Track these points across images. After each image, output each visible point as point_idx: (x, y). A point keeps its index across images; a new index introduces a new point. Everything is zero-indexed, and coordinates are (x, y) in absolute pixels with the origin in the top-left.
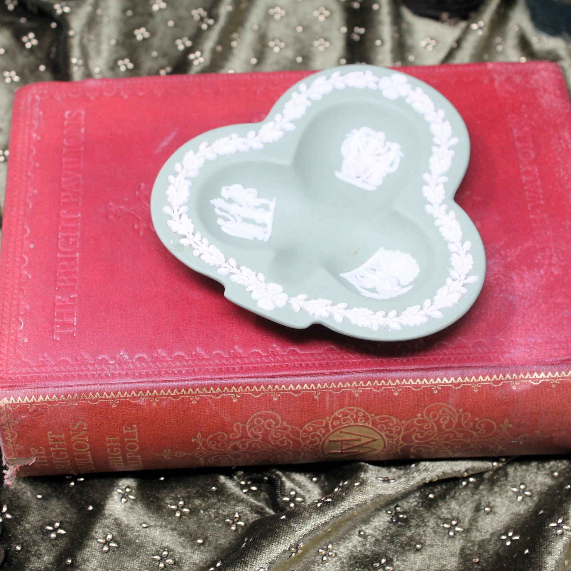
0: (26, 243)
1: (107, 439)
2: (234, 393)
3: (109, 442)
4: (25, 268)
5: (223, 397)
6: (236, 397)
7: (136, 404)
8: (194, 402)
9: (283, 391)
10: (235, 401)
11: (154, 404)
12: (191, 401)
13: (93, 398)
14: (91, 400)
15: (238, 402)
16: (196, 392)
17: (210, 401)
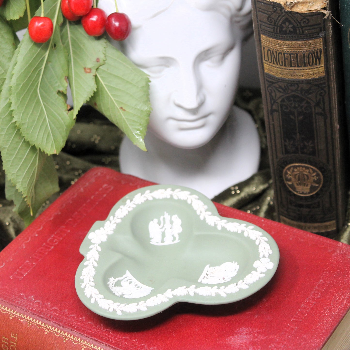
0: (35, 233)
1: (3, 337)
2: (65, 336)
3: (4, 339)
4: (25, 243)
5: (59, 336)
6: (65, 339)
7: (21, 321)
8: (46, 333)
9: (88, 346)
10: (64, 341)
11: (29, 326)
12: (45, 332)
13: (4, 309)
14: (2, 310)
15: (65, 342)
16: (49, 328)
17: (53, 335)
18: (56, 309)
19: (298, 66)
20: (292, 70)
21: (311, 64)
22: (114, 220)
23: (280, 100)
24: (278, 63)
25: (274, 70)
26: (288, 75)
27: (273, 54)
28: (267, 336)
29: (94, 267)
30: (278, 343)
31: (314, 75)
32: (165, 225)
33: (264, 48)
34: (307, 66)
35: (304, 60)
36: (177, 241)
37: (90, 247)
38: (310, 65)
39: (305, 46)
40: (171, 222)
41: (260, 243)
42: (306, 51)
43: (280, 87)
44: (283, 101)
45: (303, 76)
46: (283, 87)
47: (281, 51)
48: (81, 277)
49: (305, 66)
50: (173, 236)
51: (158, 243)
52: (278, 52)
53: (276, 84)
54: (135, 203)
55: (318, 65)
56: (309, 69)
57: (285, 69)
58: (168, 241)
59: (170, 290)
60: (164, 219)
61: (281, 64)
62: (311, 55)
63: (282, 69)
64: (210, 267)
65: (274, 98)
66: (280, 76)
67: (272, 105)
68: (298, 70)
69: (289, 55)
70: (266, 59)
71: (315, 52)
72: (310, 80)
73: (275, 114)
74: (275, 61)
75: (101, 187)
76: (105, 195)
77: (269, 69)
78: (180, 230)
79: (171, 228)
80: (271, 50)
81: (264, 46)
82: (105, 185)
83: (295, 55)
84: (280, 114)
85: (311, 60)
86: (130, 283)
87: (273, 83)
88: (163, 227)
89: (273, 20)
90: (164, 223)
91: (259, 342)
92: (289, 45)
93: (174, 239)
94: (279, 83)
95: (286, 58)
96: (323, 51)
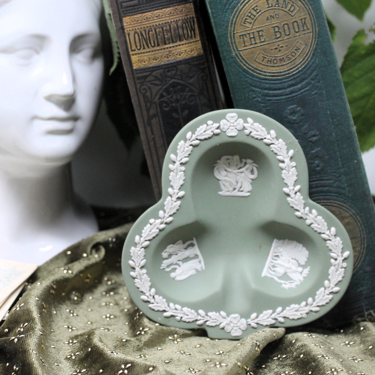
19: (173, 42)
20: (167, 48)
21: (186, 36)
23: (158, 96)
24: (149, 45)
25: (146, 58)
26: (163, 57)
27: (142, 34)
31: (191, 52)
33: (129, 34)
34: (183, 40)
35: (179, 33)
38: (186, 39)
39: (177, 13)
42: (179, 20)
43: (157, 78)
44: (162, 96)
45: (180, 55)
46: (159, 76)
47: (150, 26)
49: (180, 40)
52: (147, 30)
53: (150, 77)
55: (193, 38)
56: (186, 44)
57: (158, 50)
61: (153, 45)
62: (184, 25)
63: (155, 51)
65: (150, 99)
66: (154, 63)
67: (148, 111)
68: (173, 47)
69: (161, 29)
70: (134, 48)
71: (188, 21)
72: (189, 59)
73: (154, 121)
74: (144, 43)
77: (139, 60)
80: (138, 31)
83: (168, 27)
84: (160, 118)
85: (185, 32)
87: (145, 77)
92: (159, 15)
94: (154, 73)
95: (158, 33)
96: (195, 19)
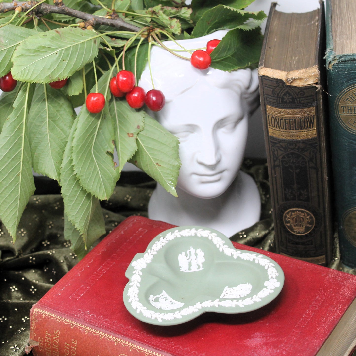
0: (88, 265)
1: (66, 344)
2: (116, 340)
3: (66, 345)
4: (80, 272)
5: (112, 341)
6: (116, 343)
7: (80, 330)
8: (101, 339)
9: (134, 347)
10: (115, 344)
11: (86, 333)
12: (100, 338)
13: (66, 321)
14: (65, 321)
15: (116, 345)
16: (102, 334)
17: (106, 340)
18: (107, 321)
19: (296, 129)
20: (291, 132)
21: (306, 127)
22: (151, 252)
23: (282, 157)
24: (280, 127)
25: (277, 133)
26: (288, 136)
27: (276, 120)
28: (277, 339)
29: (138, 287)
30: (287, 343)
31: (308, 136)
32: (191, 257)
33: (269, 116)
34: (303, 129)
35: (301, 124)
36: (201, 269)
37: (134, 272)
38: (305, 128)
39: (302, 113)
40: (196, 254)
41: (268, 268)
42: (303, 117)
43: (282, 147)
44: (284, 157)
45: (299, 137)
46: (284, 146)
47: (282, 117)
48: (128, 295)
49: (301, 129)
50: (198, 265)
51: (186, 270)
52: (280, 118)
53: (278, 144)
54: (167, 239)
55: (311, 128)
56: (305, 131)
57: (285, 132)
58: (194, 269)
59: (199, 303)
60: (190, 252)
61: (282, 128)
62: (306, 120)
63: (284, 131)
64: (228, 288)
65: (276, 156)
66: (281, 138)
67: (274, 161)
68: (296, 132)
69: (289, 120)
70: (271, 124)
71: (309, 117)
72: (305, 140)
73: (277, 168)
74: (277, 125)
75: (138, 230)
76: (141, 236)
77: (273, 132)
78: (204, 260)
79: (196, 259)
80: (274, 116)
81: (269, 114)
82: (141, 229)
83: (294, 120)
84: (281, 168)
85: (306, 124)
86: (166, 300)
87: (276, 143)
88: (190, 258)
89: (276, 93)
90: (190, 255)
91: (271, 343)
92: (289, 112)
93: (199, 267)
94: (281, 143)
95: (286, 122)
96: (315, 117)
